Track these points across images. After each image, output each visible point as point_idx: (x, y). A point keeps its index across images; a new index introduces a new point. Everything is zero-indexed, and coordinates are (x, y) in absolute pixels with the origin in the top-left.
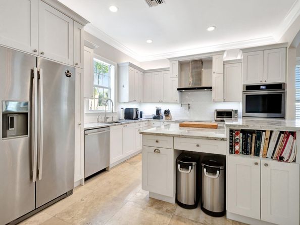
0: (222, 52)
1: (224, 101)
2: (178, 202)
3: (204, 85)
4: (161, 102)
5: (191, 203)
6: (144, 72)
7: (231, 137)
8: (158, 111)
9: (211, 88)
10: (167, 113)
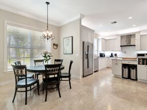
0: (140, 32)
1: (141, 50)
2: (123, 77)
3: (132, 44)
4: (113, 51)
5: (127, 77)
6: (106, 40)
7: (139, 60)
8: (112, 54)
9: (135, 45)
10: (116, 55)
